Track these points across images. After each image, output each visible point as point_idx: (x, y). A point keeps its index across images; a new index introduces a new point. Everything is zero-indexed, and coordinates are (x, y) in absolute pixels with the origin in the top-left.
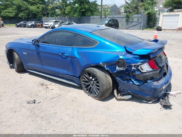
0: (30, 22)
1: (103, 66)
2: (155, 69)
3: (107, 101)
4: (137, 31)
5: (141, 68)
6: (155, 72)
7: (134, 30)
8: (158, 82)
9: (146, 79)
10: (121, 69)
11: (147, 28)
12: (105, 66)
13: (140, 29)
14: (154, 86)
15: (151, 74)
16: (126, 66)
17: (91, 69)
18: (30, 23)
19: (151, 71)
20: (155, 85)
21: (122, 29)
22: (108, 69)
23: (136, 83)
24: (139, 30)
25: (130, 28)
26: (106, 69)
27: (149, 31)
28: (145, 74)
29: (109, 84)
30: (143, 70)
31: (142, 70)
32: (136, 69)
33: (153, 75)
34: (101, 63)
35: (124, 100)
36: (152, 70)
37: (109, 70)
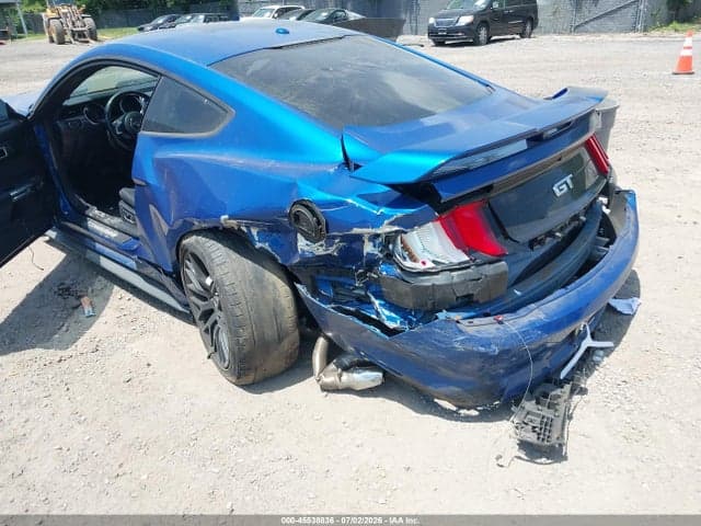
0: (189, 17)
1: (244, 229)
2: (482, 256)
3: (271, 391)
4: (621, 37)
5: (405, 248)
6: (480, 268)
7: (604, 37)
8: (500, 323)
9: (430, 303)
10: (319, 249)
11: (669, 22)
12: (254, 232)
13: (634, 29)
14: (462, 342)
15: (455, 280)
16: (334, 237)
17: (197, 242)
18: (189, 21)
19: (462, 267)
20: (471, 339)
21: (555, 32)
22: (266, 246)
23: (390, 318)
24: (632, 34)
25: (588, 27)
26: (258, 245)
27: (677, 34)
28: (427, 281)
29: (276, 314)
30: (415, 261)
31: (412, 258)
32: (381, 255)
33: (471, 284)
34: (223, 217)
35: (348, 390)
36: (466, 258)
37: (270, 249)
